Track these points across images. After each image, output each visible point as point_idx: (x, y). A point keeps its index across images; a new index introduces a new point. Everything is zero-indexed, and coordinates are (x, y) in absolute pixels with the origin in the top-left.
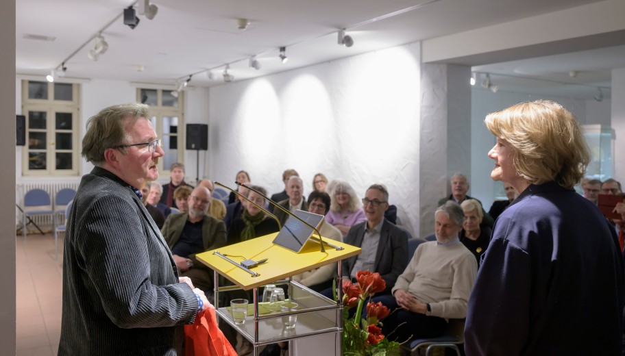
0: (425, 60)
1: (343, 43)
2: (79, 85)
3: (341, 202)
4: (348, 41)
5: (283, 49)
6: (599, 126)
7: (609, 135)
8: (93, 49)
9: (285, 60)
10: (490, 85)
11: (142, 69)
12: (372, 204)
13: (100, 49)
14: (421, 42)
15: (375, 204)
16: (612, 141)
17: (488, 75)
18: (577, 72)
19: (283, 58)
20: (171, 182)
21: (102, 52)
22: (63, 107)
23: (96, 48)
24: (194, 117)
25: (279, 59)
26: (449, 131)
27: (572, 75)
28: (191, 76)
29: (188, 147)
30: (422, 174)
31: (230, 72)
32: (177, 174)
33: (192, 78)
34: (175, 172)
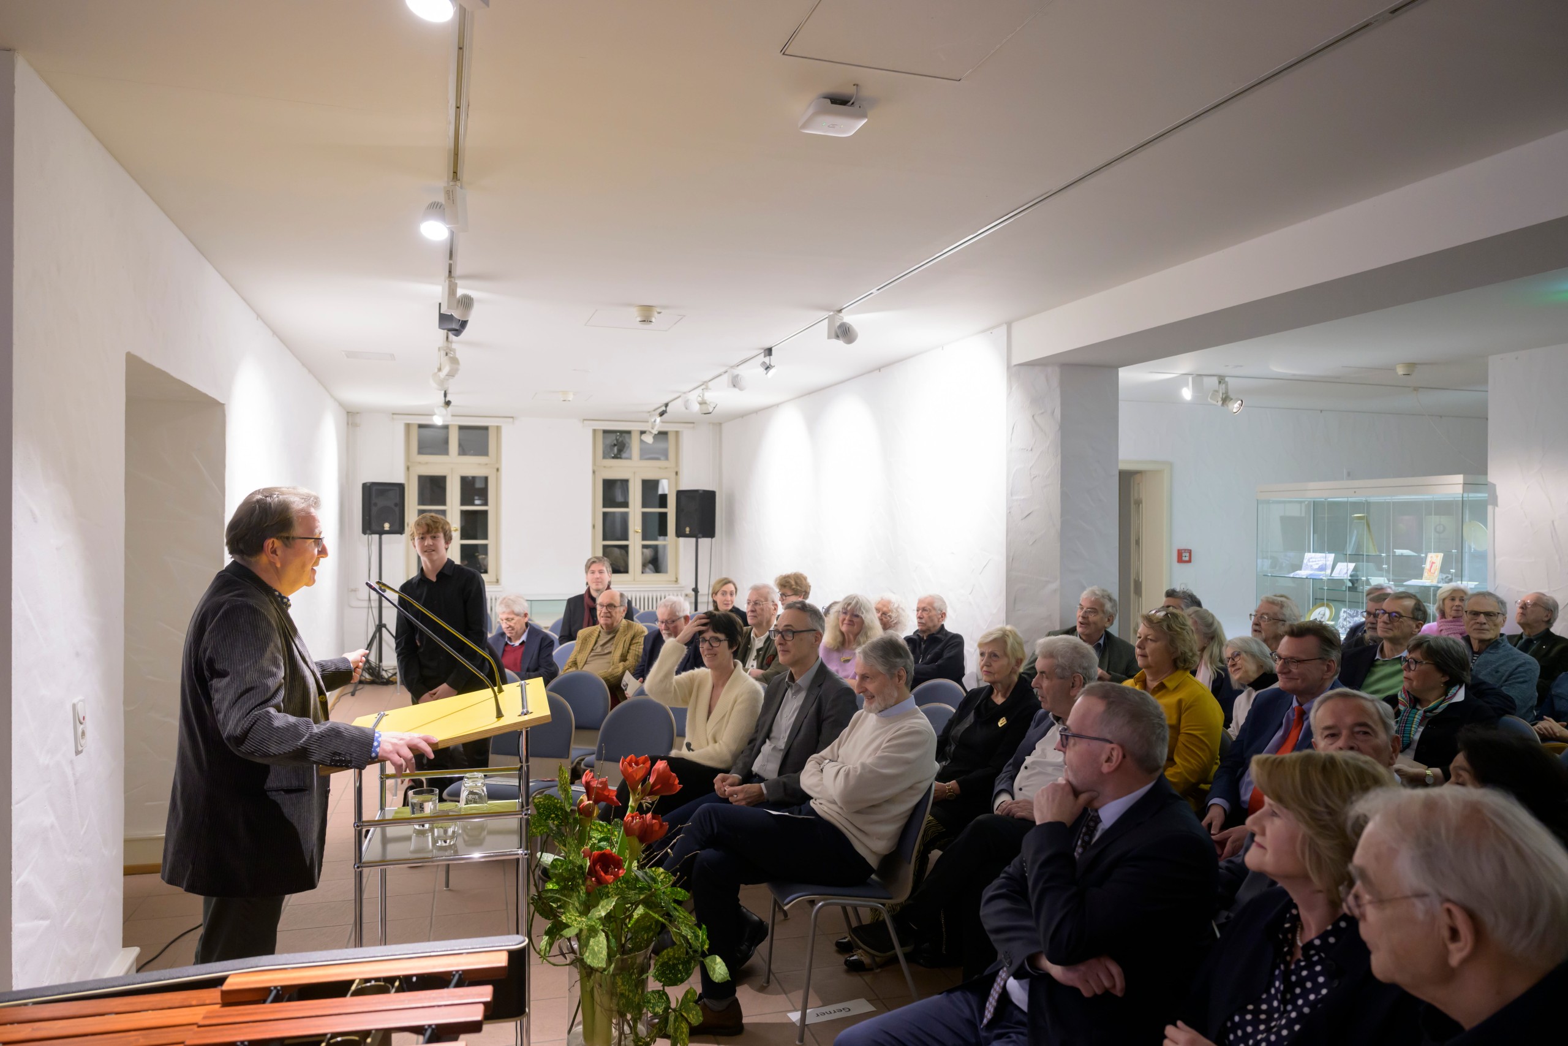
0: (1015, 361)
1: (837, 337)
2: (498, 428)
3: (844, 628)
4: (845, 333)
5: (769, 352)
6: (1459, 478)
7: (1482, 496)
8: (436, 370)
9: (772, 372)
10: (1226, 400)
11: (571, 397)
12: (783, 636)
13: (446, 370)
14: (1009, 325)
15: (789, 637)
16: (1490, 508)
17: (1221, 379)
18: (1411, 366)
19: (768, 368)
20: (588, 590)
21: (451, 375)
22: (472, 466)
23: (440, 370)
24: (693, 480)
25: (762, 370)
26: (1066, 497)
27: (1400, 371)
28: (666, 405)
29: (680, 533)
30: (1010, 581)
31: (709, 396)
32: (597, 575)
33: (669, 409)
34: (593, 572)
